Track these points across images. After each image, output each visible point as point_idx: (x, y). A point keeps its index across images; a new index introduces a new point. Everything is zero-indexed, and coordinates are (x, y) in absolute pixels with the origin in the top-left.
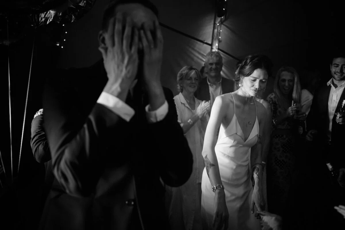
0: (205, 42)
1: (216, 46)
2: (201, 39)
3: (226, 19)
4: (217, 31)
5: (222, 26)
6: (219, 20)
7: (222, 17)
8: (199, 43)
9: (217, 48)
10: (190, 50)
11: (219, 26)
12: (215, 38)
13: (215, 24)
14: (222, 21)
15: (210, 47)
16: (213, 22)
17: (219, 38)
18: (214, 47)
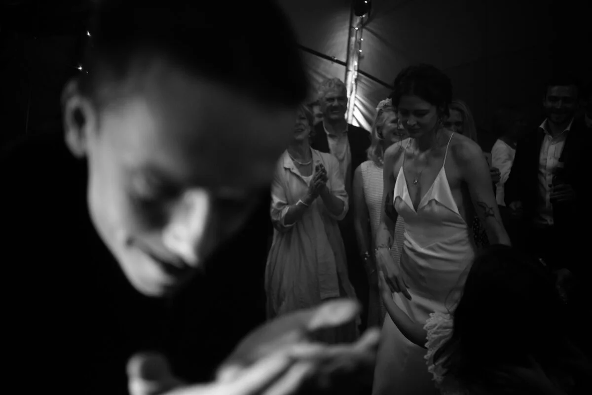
0: (336, 59)
1: (355, 66)
2: (328, 54)
3: (370, 19)
4: (356, 41)
5: (364, 30)
6: (357, 20)
7: (364, 16)
8: (325, 60)
9: (356, 69)
11: (358, 32)
12: (351, 51)
13: (351, 27)
14: (364, 22)
15: (344, 67)
16: (348, 25)
17: (360, 52)
18: (351, 68)
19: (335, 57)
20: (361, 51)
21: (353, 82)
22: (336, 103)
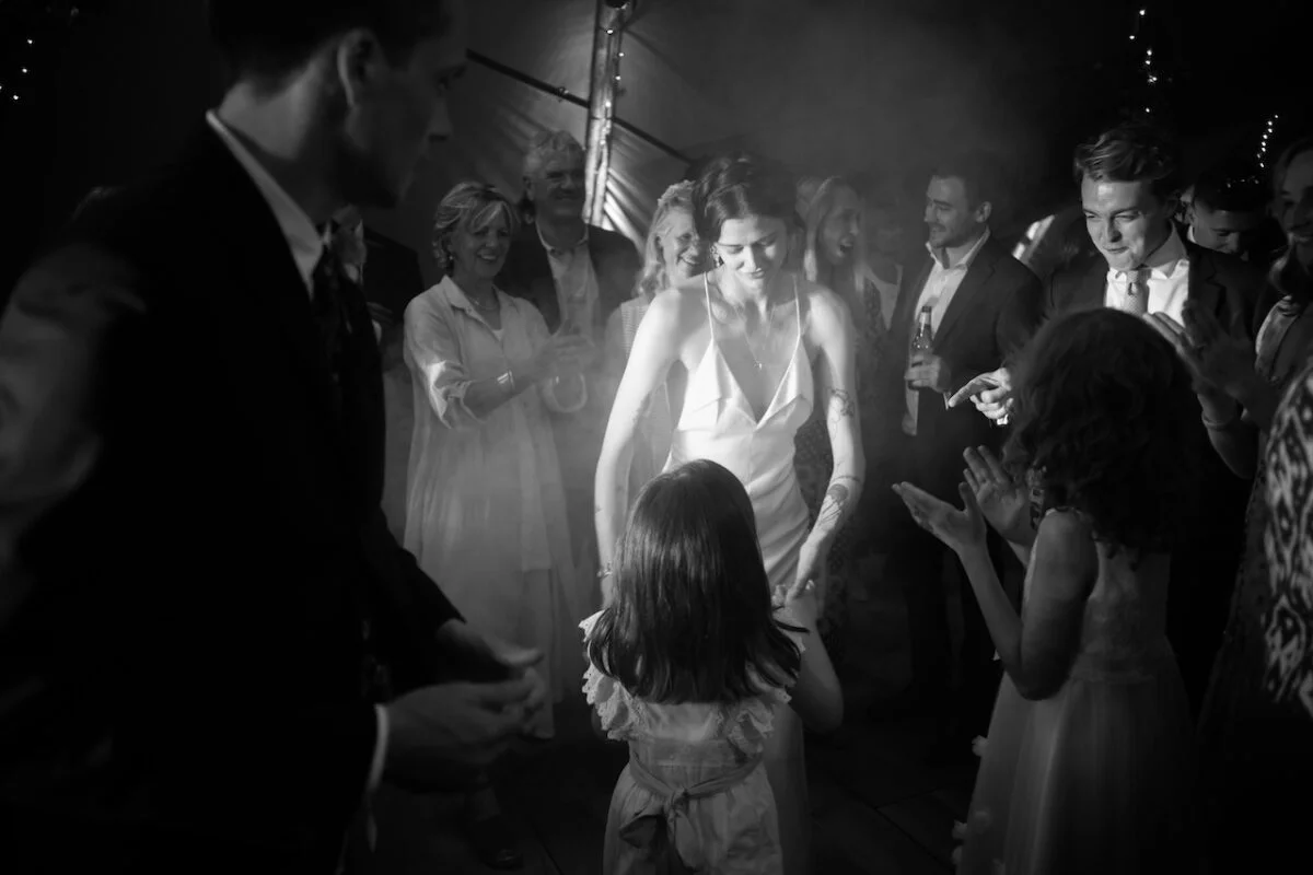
0: (566, 92)
1: (607, 109)
2: (549, 81)
3: (637, 14)
4: (608, 57)
5: (625, 36)
6: (611, 15)
7: (624, 7)
8: (544, 94)
9: (609, 115)
10: (513, 119)
11: (613, 39)
12: (600, 78)
13: (598, 29)
14: (625, 20)
15: (584, 110)
16: (591, 22)
17: (617, 81)
18: (599, 113)
19: (564, 89)
20: (618, 78)
21: (603, 142)
22: (568, 183)
